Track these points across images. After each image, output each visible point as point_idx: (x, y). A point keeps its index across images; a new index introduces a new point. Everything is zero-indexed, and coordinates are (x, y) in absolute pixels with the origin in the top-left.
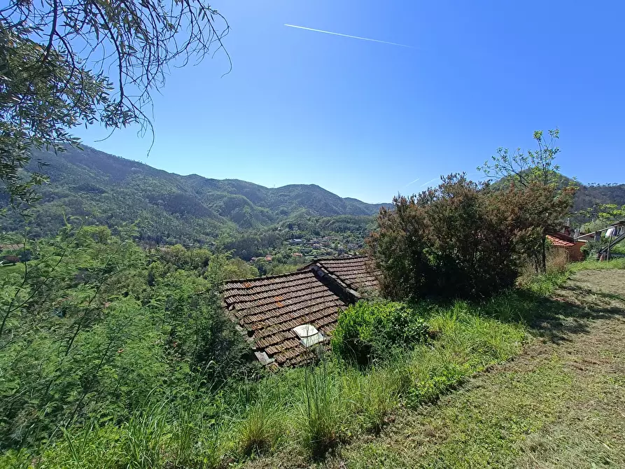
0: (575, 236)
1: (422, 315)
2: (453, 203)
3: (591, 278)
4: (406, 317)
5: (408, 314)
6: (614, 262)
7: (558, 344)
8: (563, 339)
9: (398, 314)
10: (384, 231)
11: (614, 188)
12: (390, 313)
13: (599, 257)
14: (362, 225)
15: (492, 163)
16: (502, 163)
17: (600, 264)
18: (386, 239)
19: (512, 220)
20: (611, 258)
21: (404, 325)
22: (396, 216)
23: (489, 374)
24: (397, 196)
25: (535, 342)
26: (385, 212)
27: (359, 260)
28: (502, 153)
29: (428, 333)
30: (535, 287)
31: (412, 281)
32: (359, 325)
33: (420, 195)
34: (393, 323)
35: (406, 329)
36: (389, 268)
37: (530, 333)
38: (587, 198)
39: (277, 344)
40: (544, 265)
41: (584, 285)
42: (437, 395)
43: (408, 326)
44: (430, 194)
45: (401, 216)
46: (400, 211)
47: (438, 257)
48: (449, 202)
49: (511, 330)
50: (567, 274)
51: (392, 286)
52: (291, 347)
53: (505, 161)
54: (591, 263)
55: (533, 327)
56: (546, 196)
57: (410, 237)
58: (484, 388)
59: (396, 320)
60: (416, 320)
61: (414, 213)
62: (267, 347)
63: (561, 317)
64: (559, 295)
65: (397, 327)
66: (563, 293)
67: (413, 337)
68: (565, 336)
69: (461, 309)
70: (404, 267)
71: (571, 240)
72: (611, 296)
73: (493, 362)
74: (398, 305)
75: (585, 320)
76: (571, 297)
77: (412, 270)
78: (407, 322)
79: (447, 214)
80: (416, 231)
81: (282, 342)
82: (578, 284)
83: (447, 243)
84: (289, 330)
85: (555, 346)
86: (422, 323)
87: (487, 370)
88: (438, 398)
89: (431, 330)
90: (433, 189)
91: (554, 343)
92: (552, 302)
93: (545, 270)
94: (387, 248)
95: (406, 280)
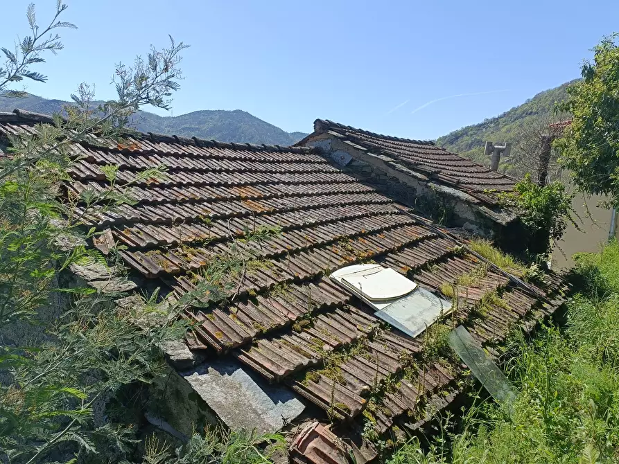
39: (287, 329)
52: (355, 341)
62: (248, 344)
81: (307, 321)
84: (316, 279)
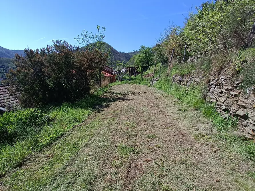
0: (114, 72)
1: (46, 112)
2: (60, 55)
3: (115, 88)
4: (37, 115)
5: (38, 113)
6: (123, 82)
7: (100, 113)
8: (102, 111)
9: (32, 114)
10: (19, 69)
11: (126, 53)
12: (27, 114)
13: (119, 80)
14: (5, 64)
15: (81, 37)
16: (84, 38)
17: (119, 83)
18: (21, 74)
19: (87, 65)
20: (122, 80)
21: (36, 119)
22: (27, 60)
23: (74, 129)
24: (27, 48)
25: (93, 114)
26: (19, 57)
27: (4, 88)
28: (85, 33)
29: (50, 120)
30: (96, 93)
31: (41, 96)
32: (7, 125)
33: (41, 50)
34: (30, 119)
35: (37, 121)
36: (25, 91)
37: (92, 111)
38: (119, 57)
40: (100, 84)
41: (113, 91)
42: (52, 142)
43: (39, 119)
44: (48, 49)
45: (30, 60)
46: (30, 58)
47: (54, 83)
48: (58, 55)
49: (85, 111)
50: (108, 87)
51: (28, 100)
53: (86, 37)
54: (117, 83)
55: (93, 108)
56: (99, 56)
57: (37, 72)
58: (72, 134)
59: (31, 117)
60: (43, 115)
61: (37, 60)
63: (103, 103)
64: (104, 95)
65: (32, 120)
66: (106, 94)
67: (42, 123)
68: (102, 109)
69: (65, 106)
70: (35, 89)
71: (112, 74)
72: (119, 94)
73: (77, 124)
74: (32, 110)
75: (110, 103)
76: (108, 95)
77: (40, 91)
78: (38, 117)
79: (57, 61)
80: (41, 69)
82: (111, 91)
83: (58, 76)
85: (99, 113)
86: (46, 116)
87: (74, 128)
88: (52, 143)
89: (51, 118)
90: (50, 46)
91: (98, 112)
92: (101, 98)
93: (100, 86)
94: (23, 79)
95: (37, 96)
